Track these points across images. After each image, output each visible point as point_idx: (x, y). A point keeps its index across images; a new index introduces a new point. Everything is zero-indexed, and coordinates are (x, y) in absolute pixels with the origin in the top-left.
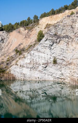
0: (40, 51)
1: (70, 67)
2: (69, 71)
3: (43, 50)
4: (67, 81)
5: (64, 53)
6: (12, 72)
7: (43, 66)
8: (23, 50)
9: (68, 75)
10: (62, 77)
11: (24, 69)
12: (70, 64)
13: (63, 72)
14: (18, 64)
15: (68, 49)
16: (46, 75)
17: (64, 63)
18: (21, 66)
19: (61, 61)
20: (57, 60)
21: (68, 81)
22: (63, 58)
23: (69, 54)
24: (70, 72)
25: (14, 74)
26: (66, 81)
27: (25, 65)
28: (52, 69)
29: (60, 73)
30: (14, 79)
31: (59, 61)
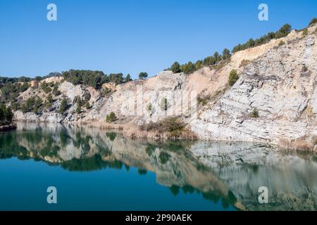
0: (232, 100)
1: (279, 121)
2: (278, 128)
3: (238, 98)
4: (275, 142)
5: (270, 102)
6: (193, 129)
7: (238, 120)
8: (208, 98)
9: (277, 134)
10: (267, 137)
11: (210, 124)
12: (279, 118)
13: (268, 129)
14: (201, 117)
15: (276, 95)
16: (242, 133)
17: (270, 116)
18: (205, 120)
19: (265, 114)
20: (259, 112)
21: (276, 143)
22: (269, 109)
23: (277, 103)
24: (280, 129)
25: (196, 132)
26: (274, 142)
27: (211, 120)
28: (251, 124)
29: (264, 131)
30: (195, 139)
31: (261, 113)
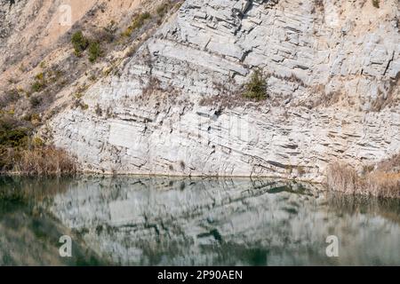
0: (186, 43)
1: (329, 111)
2: (324, 132)
3: (202, 37)
4: (317, 175)
5: (302, 50)
6: (59, 141)
7: (204, 109)
8: (109, 36)
9: (321, 149)
10: (294, 161)
11: (116, 124)
12: (330, 99)
13: (295, 135)
14: (85, 101)
15: (320, 28)
16: (219, 152)
17: (303, 95)
18: (99, 112)
19: (286, 88)
20: (270, 81)
21: (320, 179)
22: (298, 73)
23: (322, 54)
24: (331, 135)
25: (71, 150)
26: (312, 176)
27: (119, 109)
29: (284, 140)
30: (68, 174)
31: (275, 87)
